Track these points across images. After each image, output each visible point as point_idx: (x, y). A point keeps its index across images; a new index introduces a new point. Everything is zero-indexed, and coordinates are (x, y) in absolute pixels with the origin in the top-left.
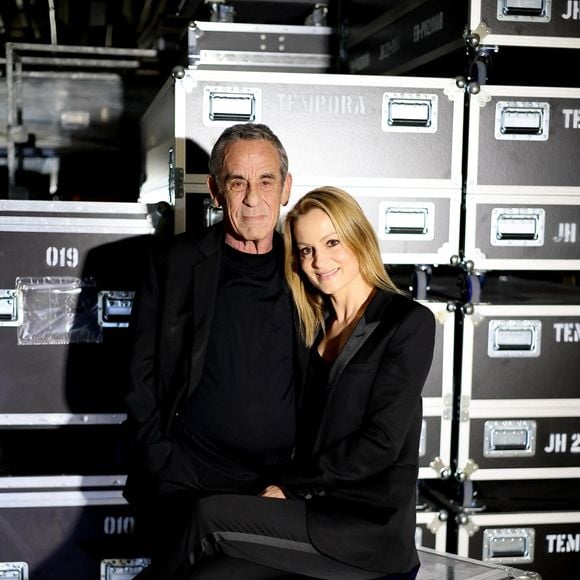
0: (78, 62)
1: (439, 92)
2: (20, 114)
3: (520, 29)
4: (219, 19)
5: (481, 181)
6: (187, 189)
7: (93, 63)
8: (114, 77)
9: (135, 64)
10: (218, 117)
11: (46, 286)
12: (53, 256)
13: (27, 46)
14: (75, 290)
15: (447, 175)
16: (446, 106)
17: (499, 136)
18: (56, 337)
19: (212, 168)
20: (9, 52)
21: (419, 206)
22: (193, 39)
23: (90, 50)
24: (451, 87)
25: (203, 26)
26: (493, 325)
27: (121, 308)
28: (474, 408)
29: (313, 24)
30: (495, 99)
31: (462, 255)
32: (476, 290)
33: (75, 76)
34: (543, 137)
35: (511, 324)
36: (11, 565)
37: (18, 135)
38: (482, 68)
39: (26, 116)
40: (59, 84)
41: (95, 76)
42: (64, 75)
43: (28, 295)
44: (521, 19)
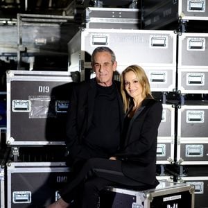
0: (44, 20)
1: (168, 35)
2: (21, 40)
3: (195, 15)
4: (97, 6)
5: (183, 64)
6: (85, 67)
7: (50, 20)
8: (57, 25)
9: (65, 21)
10: (95, 44)
11: (38, 99)
12: (41, 89)
13: (25, 15)
14: (48, 100)
15: (172, 62)
16: (171, 40)
17: (188, 49)
18: (42, 116)
19: (92, 60)
20: (18, 17)
21: (162, 72)
22: (87, 13)
23: (49, 16)
24: (172, 33)
25: (91, 9)
26: (188, 112)
27: (63, 106)
28: (181, 140)
29: (132, 8)
30: (187, 37)
31: (177, 89)
32: (183, 101)
33: (42, 25)
34: (204, 50)
35: (194, 112)
36: (26, 192)
37: (21, 48)
38: (183, 27)
39: (23, 41)
40: (35, 28)
41: (49, 25)
42: (37, 24)
43: (33, 102)
44: (195, 11)
